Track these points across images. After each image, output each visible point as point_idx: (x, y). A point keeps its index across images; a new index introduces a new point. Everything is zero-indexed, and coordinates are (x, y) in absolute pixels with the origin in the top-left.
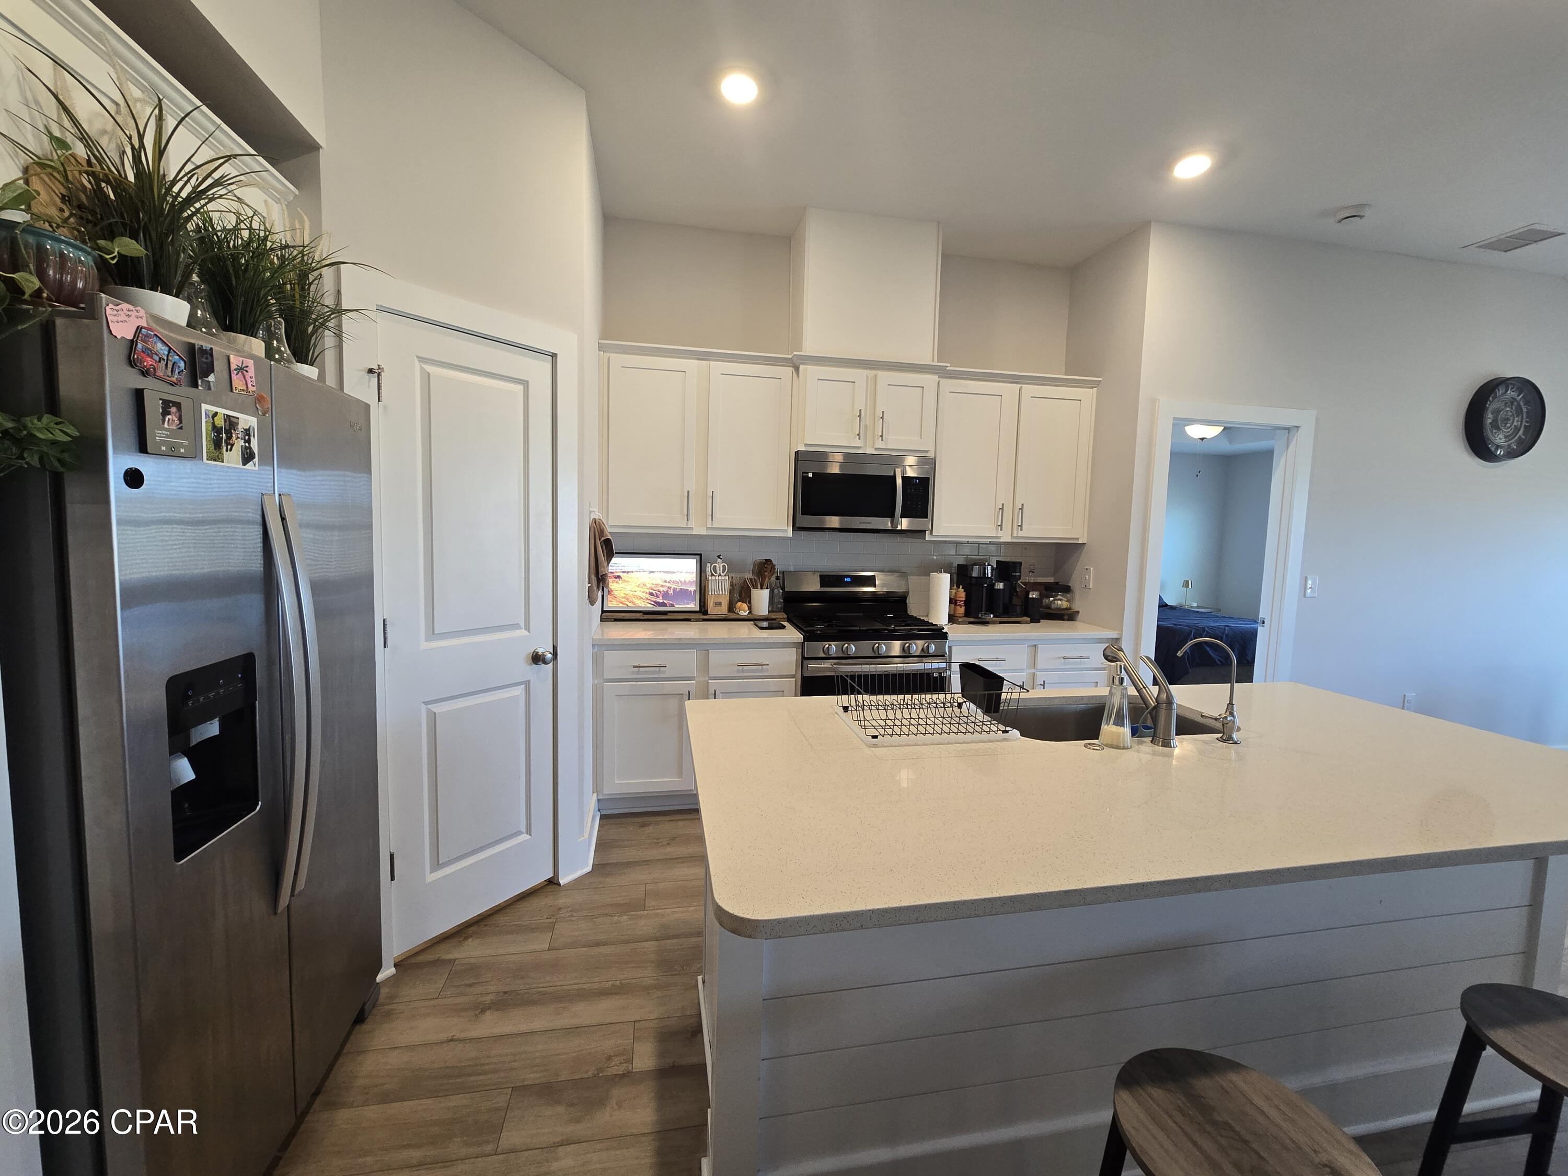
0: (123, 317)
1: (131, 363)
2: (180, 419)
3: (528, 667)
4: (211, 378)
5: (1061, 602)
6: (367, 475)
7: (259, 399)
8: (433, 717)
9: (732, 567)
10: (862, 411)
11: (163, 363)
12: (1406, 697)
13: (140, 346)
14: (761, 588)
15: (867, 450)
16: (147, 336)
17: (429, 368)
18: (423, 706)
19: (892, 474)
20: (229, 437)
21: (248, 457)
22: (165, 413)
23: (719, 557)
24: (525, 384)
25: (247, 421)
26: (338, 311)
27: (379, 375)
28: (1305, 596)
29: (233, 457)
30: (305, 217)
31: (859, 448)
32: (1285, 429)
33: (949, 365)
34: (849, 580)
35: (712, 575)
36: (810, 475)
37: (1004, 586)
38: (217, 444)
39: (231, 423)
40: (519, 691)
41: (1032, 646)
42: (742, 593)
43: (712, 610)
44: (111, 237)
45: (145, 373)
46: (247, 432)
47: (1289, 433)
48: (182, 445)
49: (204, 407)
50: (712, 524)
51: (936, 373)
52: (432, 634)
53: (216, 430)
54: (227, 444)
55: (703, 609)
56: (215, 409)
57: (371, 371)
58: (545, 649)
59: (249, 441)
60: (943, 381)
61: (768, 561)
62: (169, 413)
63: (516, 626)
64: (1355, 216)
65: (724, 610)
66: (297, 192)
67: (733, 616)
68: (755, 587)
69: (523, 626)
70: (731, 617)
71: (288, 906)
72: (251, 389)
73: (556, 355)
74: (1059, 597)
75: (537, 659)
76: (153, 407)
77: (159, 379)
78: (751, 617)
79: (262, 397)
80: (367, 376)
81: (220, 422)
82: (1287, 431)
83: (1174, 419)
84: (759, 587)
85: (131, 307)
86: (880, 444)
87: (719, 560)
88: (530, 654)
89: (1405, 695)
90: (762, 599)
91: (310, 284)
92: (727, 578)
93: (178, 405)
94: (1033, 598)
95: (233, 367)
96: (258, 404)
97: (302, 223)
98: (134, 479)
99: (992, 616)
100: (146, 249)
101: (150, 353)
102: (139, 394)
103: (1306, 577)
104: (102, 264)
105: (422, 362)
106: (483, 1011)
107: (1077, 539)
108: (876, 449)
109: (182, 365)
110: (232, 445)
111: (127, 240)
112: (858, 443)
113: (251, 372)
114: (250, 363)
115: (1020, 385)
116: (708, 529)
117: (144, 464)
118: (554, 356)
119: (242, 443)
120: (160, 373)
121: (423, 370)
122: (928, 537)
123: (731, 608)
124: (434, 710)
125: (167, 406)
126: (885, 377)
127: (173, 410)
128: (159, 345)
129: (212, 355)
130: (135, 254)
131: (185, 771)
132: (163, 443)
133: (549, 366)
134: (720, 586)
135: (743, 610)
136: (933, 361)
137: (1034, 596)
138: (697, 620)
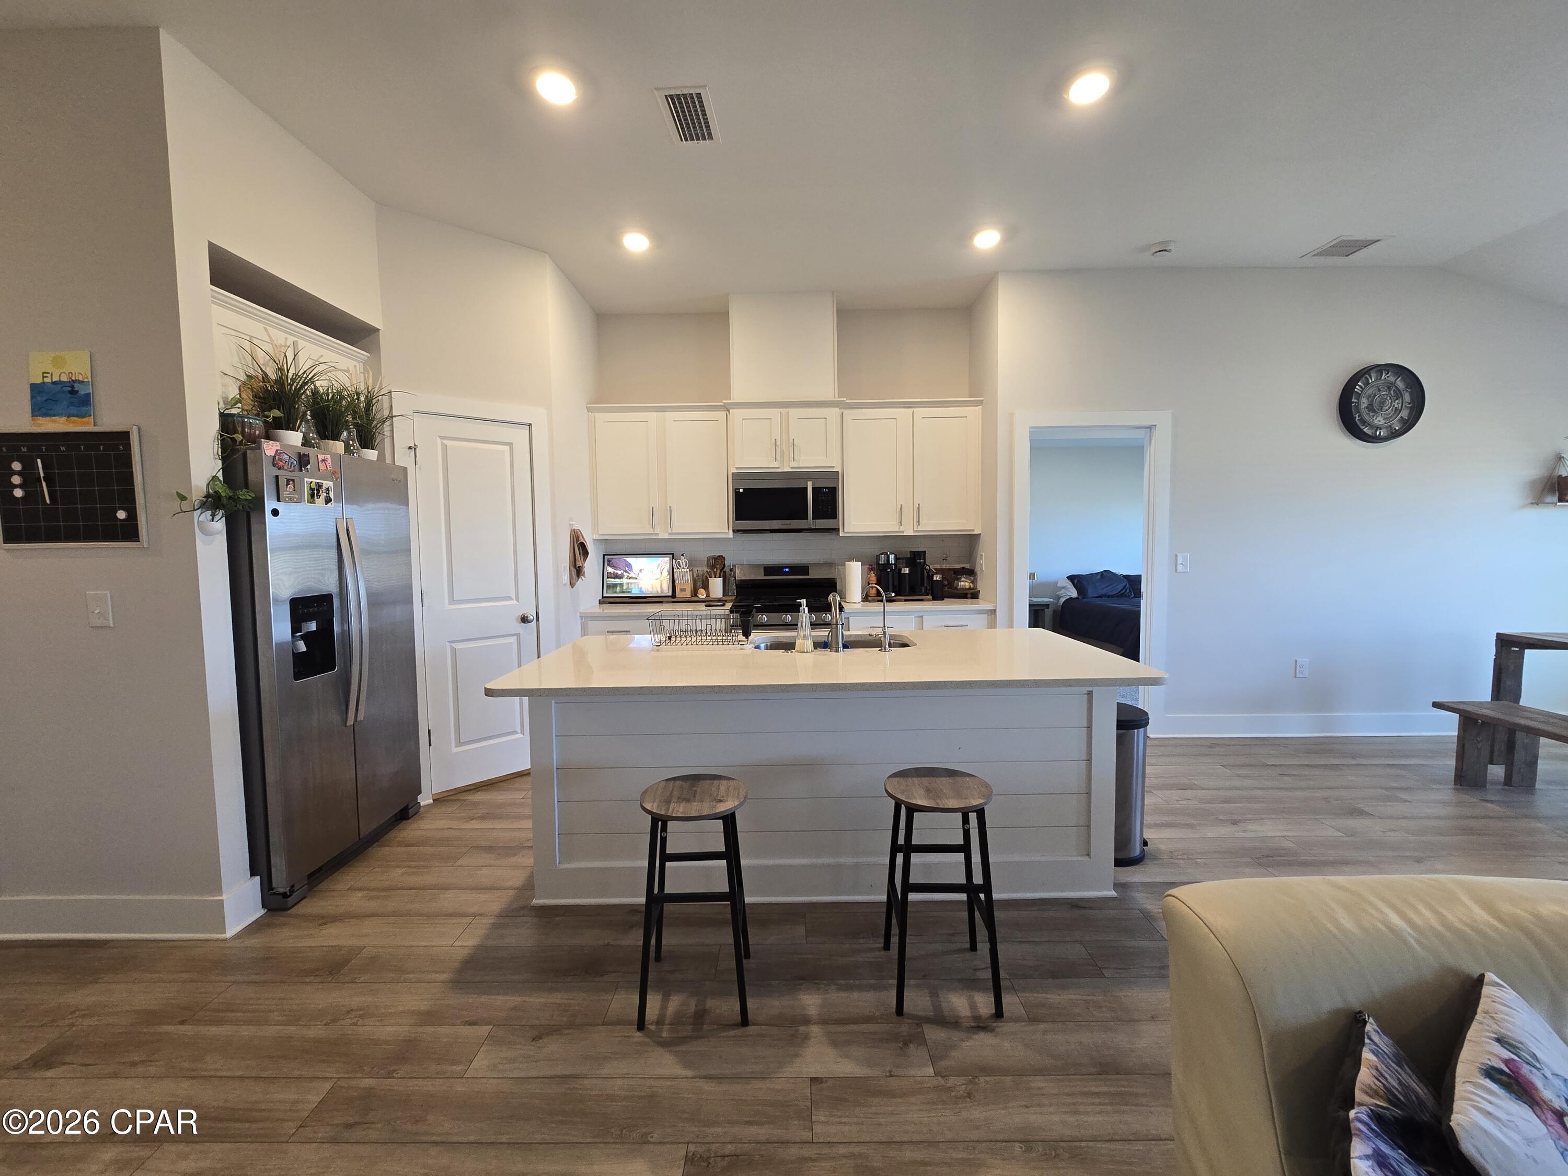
0: (271, 447)
1: (274, 465)
2: (294, 487)
3: (518, 624)
4: (309, 467)
5: (964, 583)
6: (404, 507)
7: (334, 473)
8: (454, 651)
9: (691, 565)
10: (777, 440)
11: (287, 463)
12: (1298, 662)
13: (277, 458)
14: (715, 577)
15: (785, 468)
16: (280, 453)
17: (445, 442)
18: (448, 644)
19: (806, 486)
20: (318, 492)
21: (328, 500)
22: (288, 484)
23: (682, 555)
24: (510, 444)
25: (327, 484)
26: (391, 417)
27: (415, 449)
28: (1176, 571)
29: (320, 501)
30: (370, 371)
31: (778, 468)
32: (1146, 428)
33: (845, 399)
34: (787, 570)
35: (678, 568)
36: (741, 490)
37: (910, 570)
38: (312, 496)
39: (319, 486)
40: (513, 640)
41: (919, 617)
42: (701, 583)
43: (679, 594)
44: (270, 409)
45: (279, 469)
46: (328, 489)
47: (1150, 431)
48: (295, 498)
49: (306, 479)
50: (672, 530)
51: (837, 407)
52: (452, 601)
53: (312, 489)
54: (317, 496)
55: (674, 595)
56: (311, 480)
57: (410, 448)
58: (531, 615)
59: (329, 494)
60: (846, 412)
61: (721, 558)
62: (289, 484)
63: (509, 598)
64: (1162, 251)
65: (688, 594)
66: (369, 355)
67: (694, 599)
68: (711, 577)
69: (514, 598)
70: (693, 600)
71: (354, 724)
72: (329, 469)
73: (531, 424)
74: (963, 579)
75: (524, 620)
76: (282, 482)
77: (285, 470)
78: (708, 599)
79: (335, 472)
80: (408, 451)
81: (313, 486)
82: (1149, 429)
83: (1030, 428)
84: (713, 576)
85: (273, 442)
86: (794, 464)
87: (682, 557)
88: (518, 617)
89: (1296, 661)
90: (716, 586)
91: (373, 406)
92: (688, 570)
93: (293, 481)
94: (937, 580)
95: (320, 460)
96: (332, 475)
97: (368, 374)
98: (275, 513)
99: (893, 594)
100: (284, 414)
101: (280, 460)
102: (277, 477)
103: (1176, 555)
104: (265, 422)
105: (443, 439)
106: (472, 820)
107: (973, 530)
108: (792, 468)
109: (295, 462)
110: (320, 496)
111: (276, 410)
112: (776, 464)
113: (329, 461)
114: (329, 457)
115: (912, 409)
116: (670, 534)
117: (280, 506)
118: (530, 425)
119: (325, 494)
120: (285, 468)
121: (442, 443)
122: (841, 534)
123: (695, 593)
124: (455, 647)
125: (288, 481)
126: (794, 412)
127: (291, 482)
128: (285, 456)
129: (309, 456)
130: (279, 416)
131: (302, 646)
132: (287, 497)
133: (528, 431)
134: (685, 578)
135: (702, 595)
136: (835, 398)
137: (938, 579)
138: (667, 602)
